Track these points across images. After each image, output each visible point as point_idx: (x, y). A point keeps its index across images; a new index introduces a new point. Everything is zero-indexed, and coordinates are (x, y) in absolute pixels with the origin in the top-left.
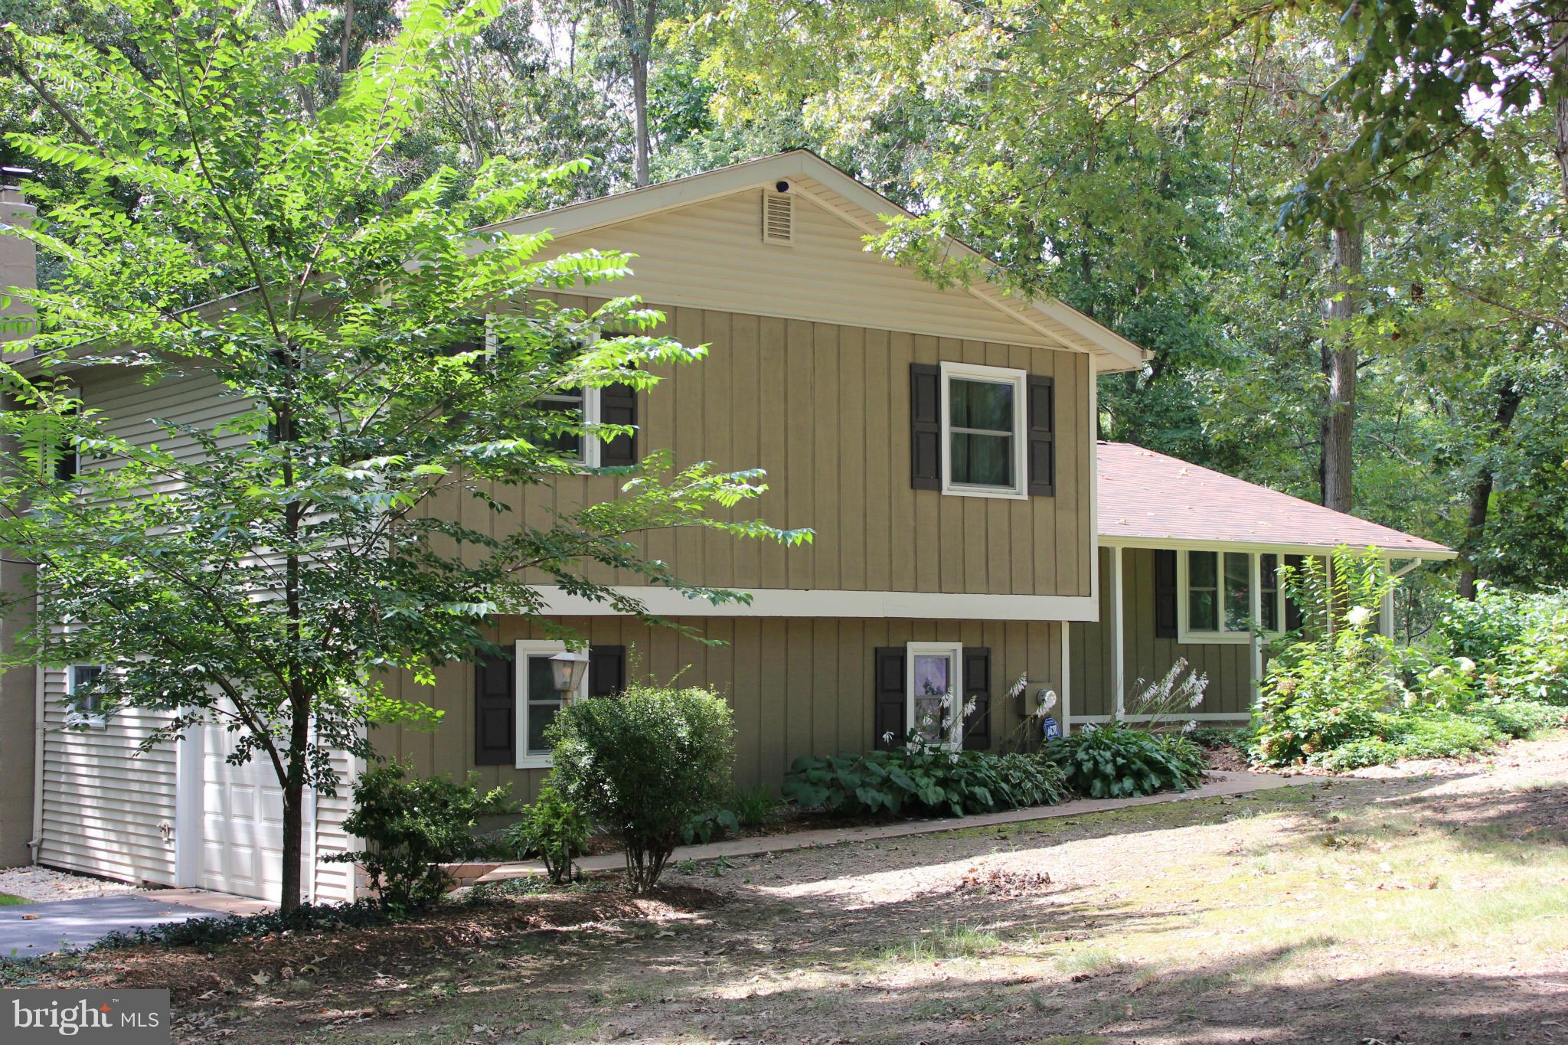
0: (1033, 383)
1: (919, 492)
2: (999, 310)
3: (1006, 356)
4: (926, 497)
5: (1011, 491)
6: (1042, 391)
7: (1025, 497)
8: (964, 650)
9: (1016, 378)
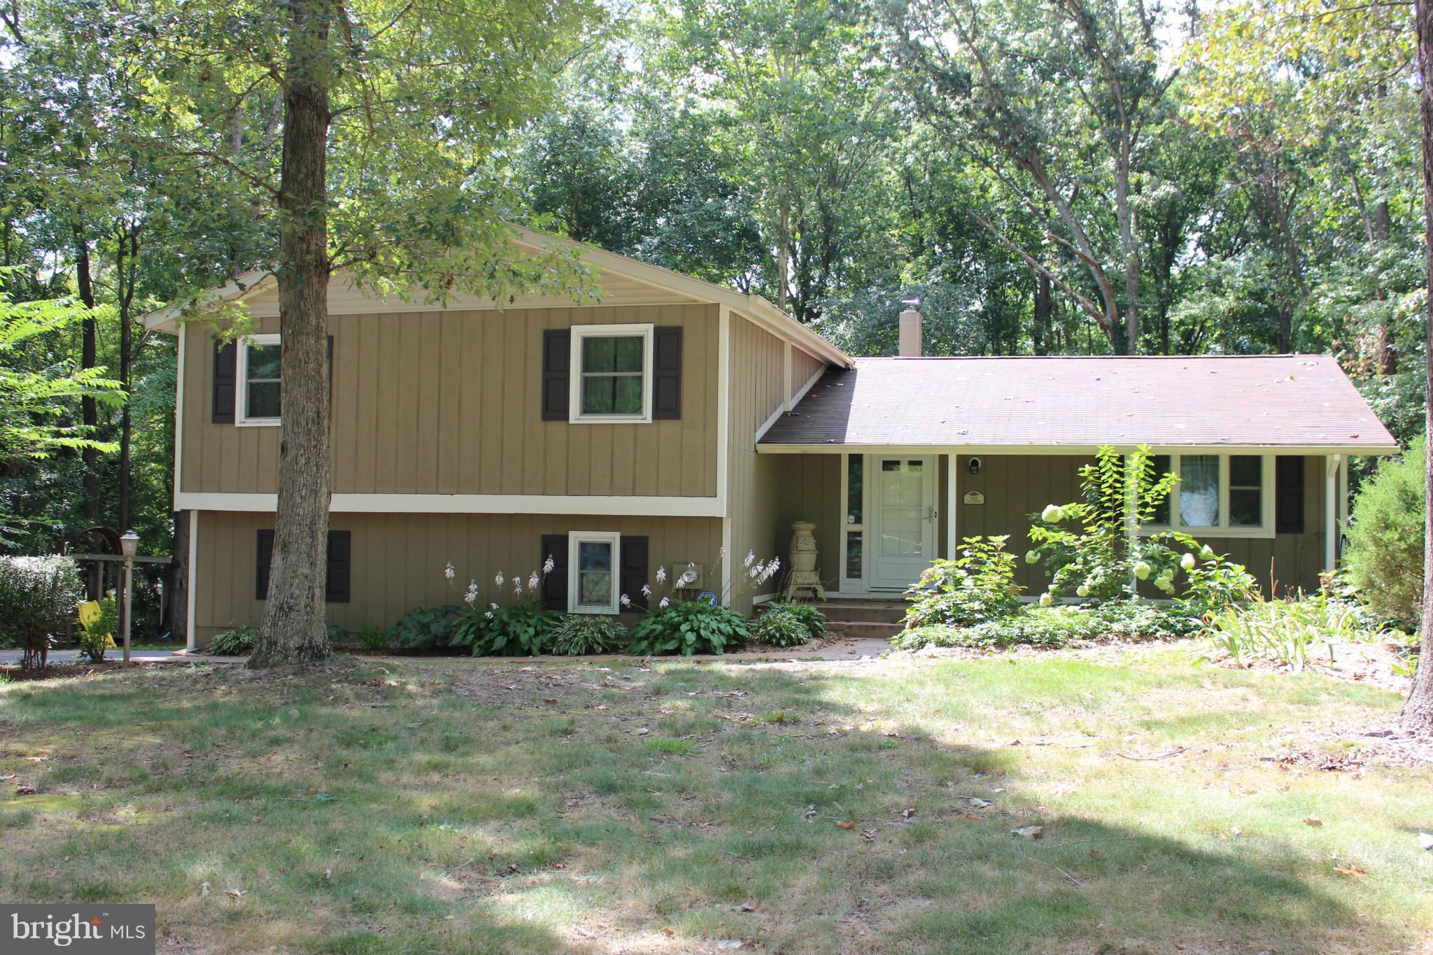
0: (659, 333)
1: (550, 423)
2: (629, 281)
3: (634, 314)
4: (555, 427)
5: (639, 417)
6: (669, 339)
7: (649, 420)
8: (622, 538)
9: (646, 331)
